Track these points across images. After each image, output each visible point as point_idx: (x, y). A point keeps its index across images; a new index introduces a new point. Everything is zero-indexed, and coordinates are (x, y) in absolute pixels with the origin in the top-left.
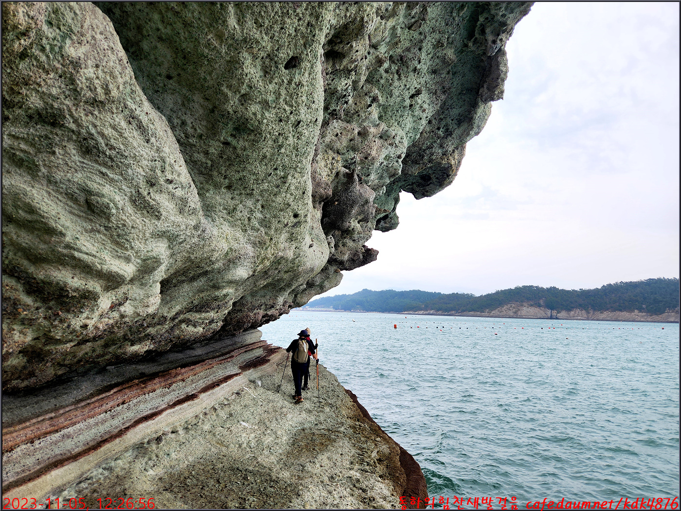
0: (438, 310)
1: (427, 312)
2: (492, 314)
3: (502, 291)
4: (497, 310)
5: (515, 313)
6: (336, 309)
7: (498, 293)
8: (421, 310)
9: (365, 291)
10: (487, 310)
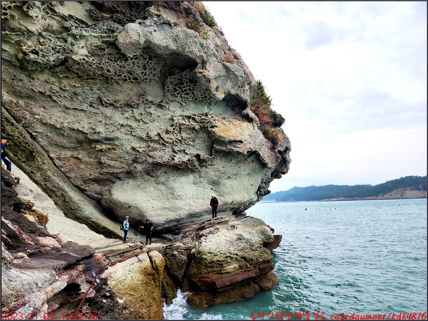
0: (346, 197)
1: (338, 199)
2: (384, 197)
3: (390, 181)
4: (387, 195)
5: (401, 195)
6: (277, 201)
7: (387, 183)
8: (334, 198)
9: (295, 187)
10: (381, 195)
